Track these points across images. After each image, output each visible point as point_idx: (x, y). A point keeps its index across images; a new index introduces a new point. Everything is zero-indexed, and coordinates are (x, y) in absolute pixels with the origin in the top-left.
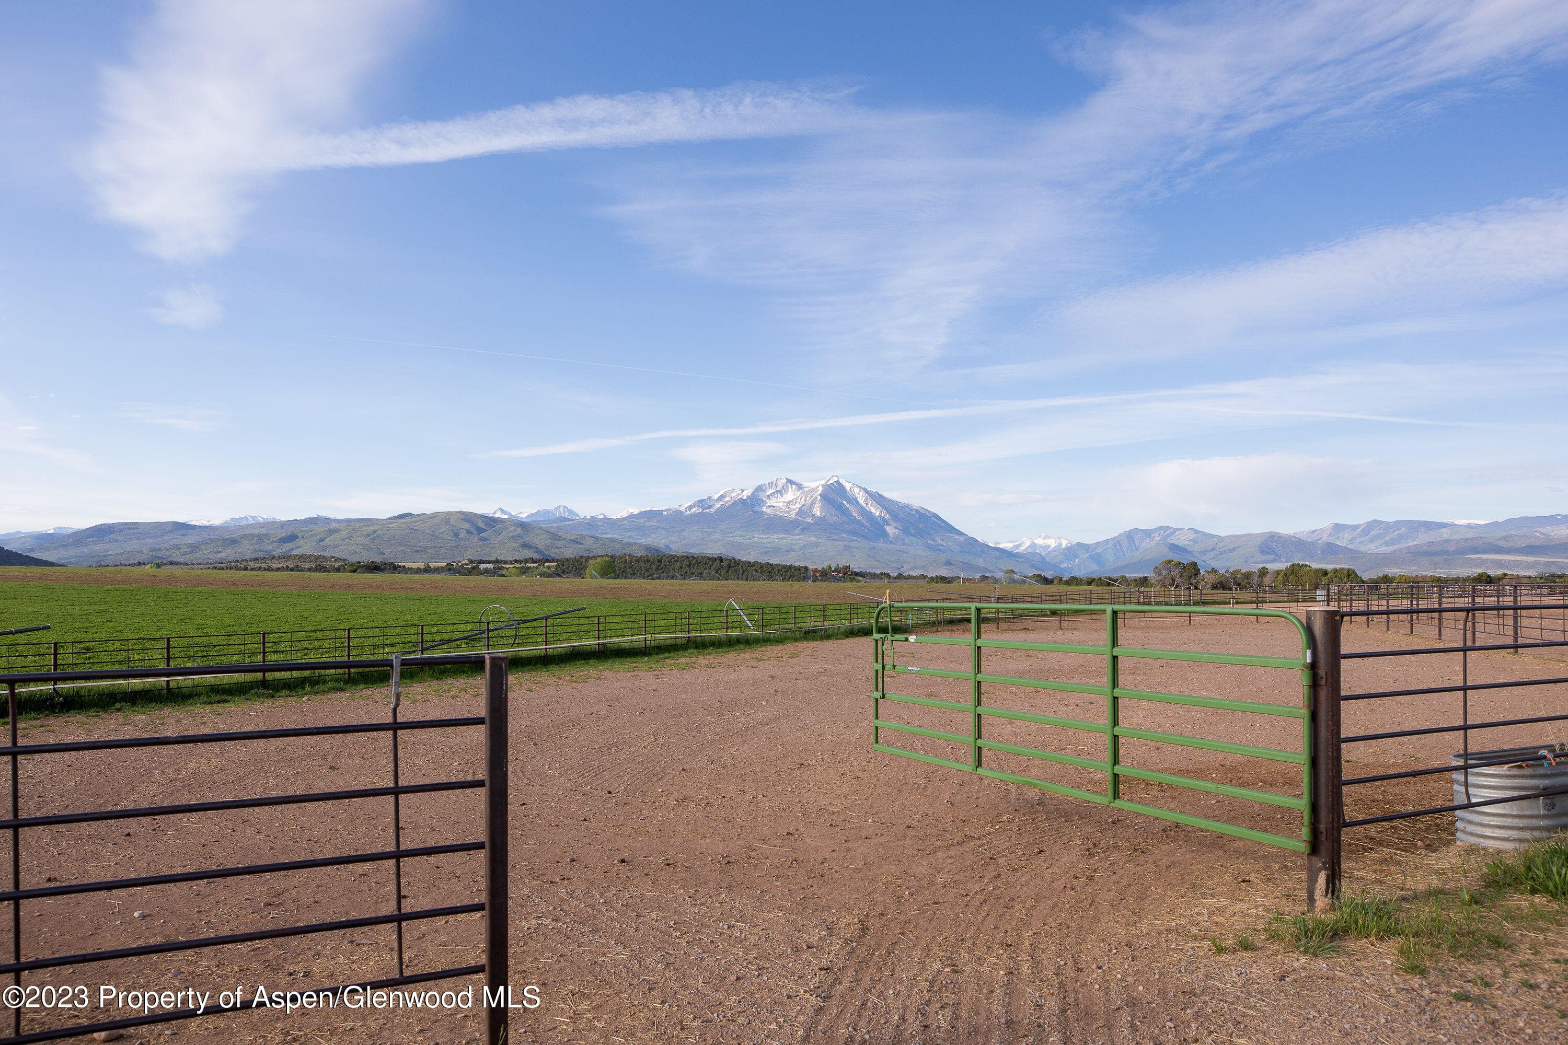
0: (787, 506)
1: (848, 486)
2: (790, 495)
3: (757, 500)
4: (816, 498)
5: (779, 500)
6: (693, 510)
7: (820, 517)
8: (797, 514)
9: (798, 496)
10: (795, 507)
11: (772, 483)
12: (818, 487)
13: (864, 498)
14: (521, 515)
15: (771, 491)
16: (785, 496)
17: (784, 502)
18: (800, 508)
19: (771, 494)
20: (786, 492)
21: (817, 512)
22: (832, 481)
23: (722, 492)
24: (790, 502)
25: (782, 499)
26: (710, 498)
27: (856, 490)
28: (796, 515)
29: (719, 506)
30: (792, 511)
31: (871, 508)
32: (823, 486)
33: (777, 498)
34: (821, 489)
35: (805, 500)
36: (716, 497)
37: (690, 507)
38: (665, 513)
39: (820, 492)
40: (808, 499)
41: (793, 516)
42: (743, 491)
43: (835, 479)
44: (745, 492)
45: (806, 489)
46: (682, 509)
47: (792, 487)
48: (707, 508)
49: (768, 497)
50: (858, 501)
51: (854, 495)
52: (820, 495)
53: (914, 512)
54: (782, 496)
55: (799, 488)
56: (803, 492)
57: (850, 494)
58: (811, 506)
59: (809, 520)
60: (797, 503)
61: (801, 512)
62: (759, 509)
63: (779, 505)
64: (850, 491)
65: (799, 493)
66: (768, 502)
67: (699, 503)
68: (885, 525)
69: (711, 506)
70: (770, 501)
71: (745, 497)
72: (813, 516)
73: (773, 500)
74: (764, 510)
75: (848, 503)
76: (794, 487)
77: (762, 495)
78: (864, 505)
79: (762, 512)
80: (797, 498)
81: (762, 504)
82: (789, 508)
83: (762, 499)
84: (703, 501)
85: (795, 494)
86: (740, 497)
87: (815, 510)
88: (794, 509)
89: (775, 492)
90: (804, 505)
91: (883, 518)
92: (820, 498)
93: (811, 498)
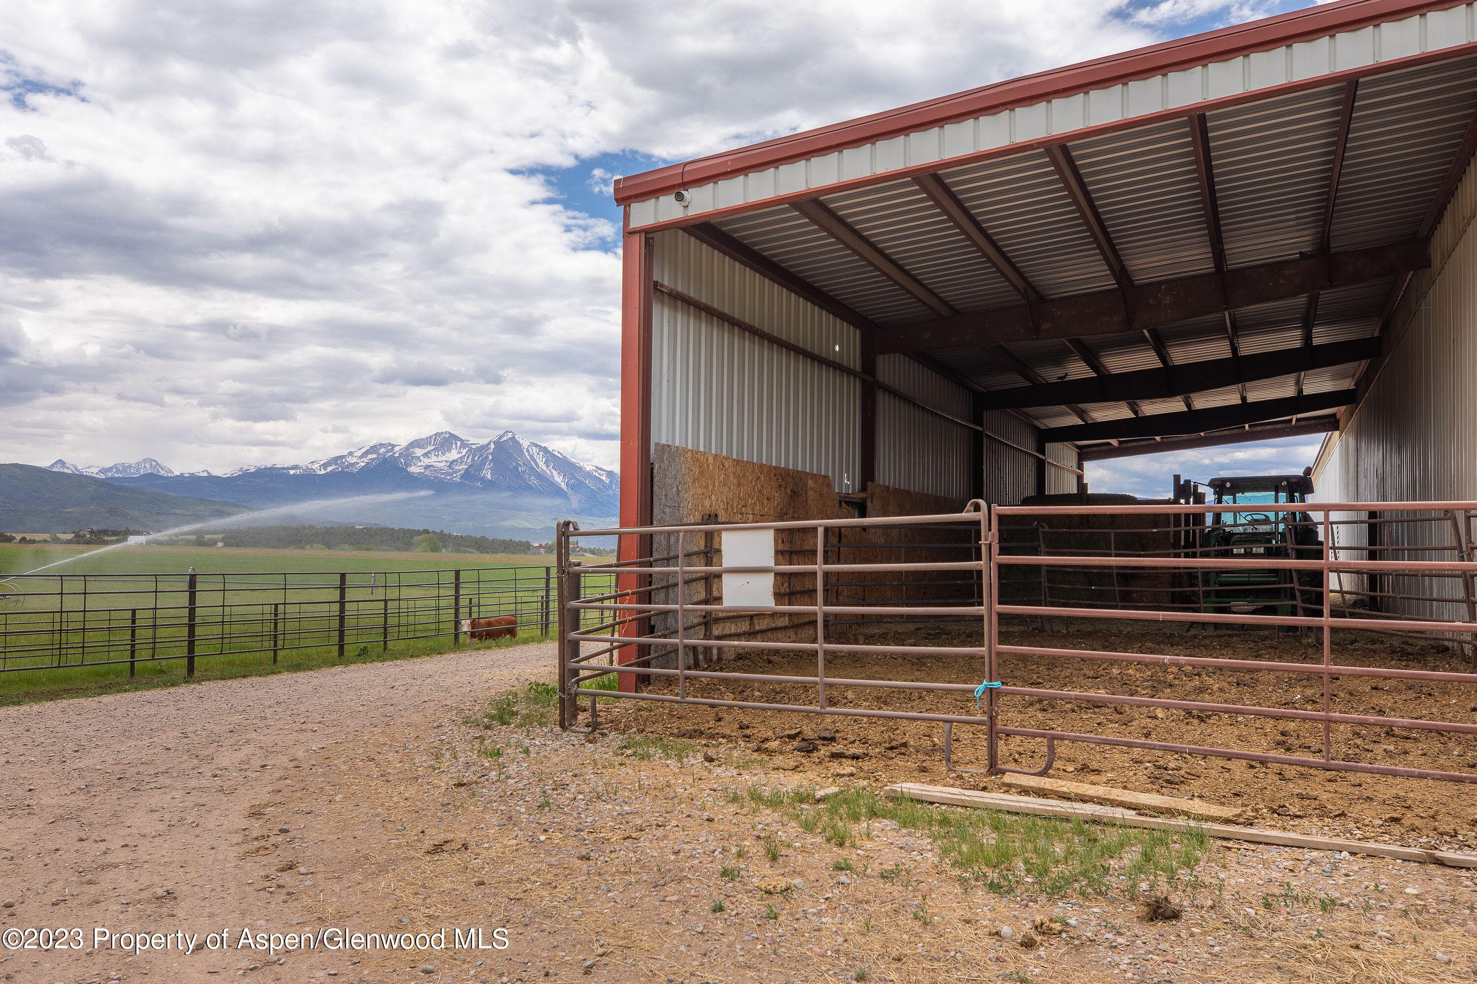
0: (450, 467)
1: (525, 443)
2: (454, 455)
3: (413, 458)
4: (487, 457)
5: (440, 459)
6: (329, 469)
8: (462, 477)
9: (464, 454)
10: (461, 467)
11: (431, 437)
12: (489, 444)
13: (544, 461)
14: (91, 470)
15: (430, 448)
16: (447, 454)
17: (447, 462)
18: (466, 469)
19: (429, 452)
20: (449, 450)
21: (487, 473)
22: (505, 438)
23: (368, 448)
24: (454, 461)
25: (444, 458)
26: (351, 454)
27: (535, 450)
28: (459, 479)
29: (364, 464)
30: (455, 472)
31: (553, 471)
32: (494, 443)
33: (438, 456)
34: (492, 446)
35: (473, 459)
36: (359, 453)
37: (325, 466)
38: (292, 472)
39: (492, 451)
40: (476, 458)
41: (457, 479)
42: (393, 446)
43: (510, 435)
44: (396, 449)
45: (474, 447)
46: (315, 466)
47: (456, 444)
48: (348, 467)
49: (426, 455)
50: (537, 464)
51: (532, 456)
52: (491, 454)
53: (604, 478)
54: (444, 454)
55: (464, 444)
56: (470, 450)
57: (526, 454)
58: (480, 467)
59: (479, 484)
60: (462, 462)
61: (467, 474)
62: (414, 469)
63: (440, 465)
64: (528, 451)
65: (464, 451)
66: (426, 461)
67: (335, 460)
68: (570, 492)
69: (353, 465)
70: (430, 460)
71: (397, 455)
72: (483, 479)
73: (433, 460)
74: (422, 471)
75: (524, 464)
76: (459, 443)
77: (419, 452)
78: (545, 468)
79: (419, 473)
80: (462, 458)
81: (419, 464)
82: (452, 469)
83: (418, 458)
84: (342, 457)
85: (459, 452)
86: (390, 453)
87: (485, 472)
88: (459, 471)
89: (435, 450)
90: (471, 466)
91: (567, 484)
92: (490, 457)
93: (479, 458)
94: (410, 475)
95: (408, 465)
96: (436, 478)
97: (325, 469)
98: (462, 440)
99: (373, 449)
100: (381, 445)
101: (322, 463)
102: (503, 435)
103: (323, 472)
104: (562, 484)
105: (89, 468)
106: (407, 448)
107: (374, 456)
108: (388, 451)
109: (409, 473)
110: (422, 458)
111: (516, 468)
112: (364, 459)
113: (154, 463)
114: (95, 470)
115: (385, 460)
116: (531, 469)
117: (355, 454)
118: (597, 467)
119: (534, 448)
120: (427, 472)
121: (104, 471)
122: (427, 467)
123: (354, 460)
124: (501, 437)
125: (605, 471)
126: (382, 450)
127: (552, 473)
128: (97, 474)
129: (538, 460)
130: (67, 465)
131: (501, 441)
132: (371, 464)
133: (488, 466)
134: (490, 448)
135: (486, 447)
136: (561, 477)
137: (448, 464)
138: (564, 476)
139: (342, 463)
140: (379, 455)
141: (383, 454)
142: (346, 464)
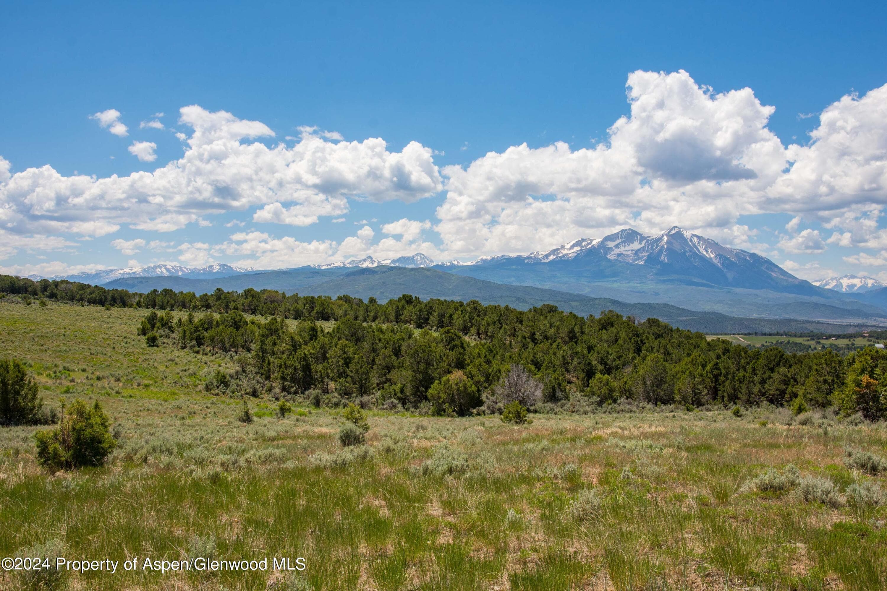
0: (635, 254)
1: (688, 235)
2: (636, 246)
3: (608, 249)
4: (663, 247)
5: (627, 248)
6: (551, 258)
7: (668, 264)
8: (646, 261)
9: (643, 245)
10: (643, 254)
11: (618, 233)
12: (663, 236)
13: (703, 247)
14: (387, 261)
15: (618, 241)
16: (631, 245)
17: (632, 250)
18: (648, 256)
19: (619, 244)
21: (664, 258)
22: (673, 232)
23: (574, 242)
24: (638, 250)
25: (630, 248)
26: (563, 247)
27: (696, 240)
29: (574, 254)
30: (640, 258)
31: (711, 256)
32: (667, 235)
33: (625, 246)
34: (665, 238)
35: (652, 249)
36: (568, 246)
37: (547, 256)
38: (526, 261)
39: (665, 241)
40: (654, 248)
41: (643, 263)
42: (592, 241)
43: (676, 229)
44: (594, 243)
45: (650, 238)
46: (540, 256)
47: (637, 238)
48: (564, 256)
49: (617, 246)
50: (699, 250)
51: (694, 245)
52: (665, 244)
53: (748, 258)
54: (629, 245)
55: (642, 238)
56: (647, 242)
57: (690, 243)
58: (659, 254)
59: (659, 266)
60: (644, 251)
61: (649, 260)
62: (610, 257)
63: (628, 253)
64: (691, 241)
65: (644, 242)
66: (617, 251)
67: (554, 252)
68: (725, 270)
69: (567, 255)
70: (619, 250)
71: (596, 247)
72: (662, 263)
73: (621, 249)
74: (616, 258)
75: (690, 251)
76: (639, 237)
77: (611, 244)
78: (704, 253)
79: (615, 259)
80: (644, 247)
81: (612, 253)
82: (638, 256)
83: (611, 248)
84: (557, 250)
85: (640, 243)
86: (590, 246)
87: (663, 257)
88: (643, 257)
89: (622, 242)
90: (651, 253)
91: (723, 264)
92: (666, 246)
93: (656, 247)
94: (609, 260)
95: (606, 254)
96: (628, 263)
97: (547, 258)
98: (641, 235)
99: (578, 244)
100: (583, 240)
101: (545, 254)
102: (672, 229)
103: (547, 261)
104: (719, 264)
105: (385, 260)
106: (603, 242)
107: (579, 248)
108: (588, 244)
110: (614, 248)
111: (684, 254)
112: (572, 251)
113: (422, 256)
114: (389, 261)
115: (590, 251)
116: (695, 254)
117: (566, 247)
118: (742, 250)
119: (695, 238)
120: (620, 259)
121: (393, 261)
122: (619, 255)
123: (565, 252)
124: (669, 232)
125: (748, 253)
126: (584, 244)
129: (699, 247)
130: (374, 259)
131: (671, 233)
132: (578, 254)
133: (664, 253)
134: (663, 240)
135: (660, 239)
136: (718, 260)
137: (634, 252)
138: (720, 258)
139: (558, 254)
140: (582, 247)
141: (585, 246)
142: (561, 255)
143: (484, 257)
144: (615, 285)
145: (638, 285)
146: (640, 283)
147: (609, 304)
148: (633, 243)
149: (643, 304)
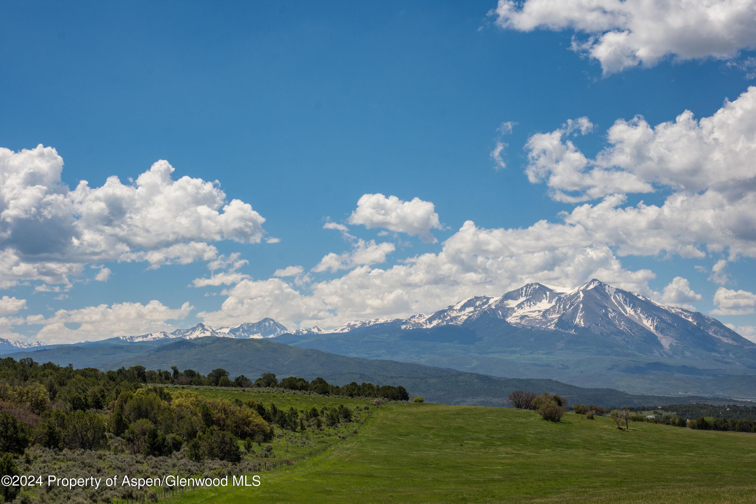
0: (543, 316)
1: (611, 290)
2: (544, 305)
3: (509, 309)
4: (578, 306)
5: (533, 308)
6: (435, 323)
7: (584, 328)
8: (557, 325)
9: (554, 303)
10: (554, 316)
11: (522, 289)
12: (578, 292)
13: (631, 305)
14: (223, 331)
15: (522, 299)
16: (539, 304)
17: (539, 311)
18: (560, 318)
19: (522, 303)
21: (579, 321)
22: (591, 287)
23: (465, 301)
24: (547, 311)
25: (537, 308)
26: (451, 308)
27: (621, 296)
28: (554, 327)
29: (465, 317)
30: (549, 321)
31: (641, 315)
32: (584, 291)
33: (530, 306)
34: (582, 295)
35: (564, 309)
36: (458, 307)
37: (430, 320)
38: (403, 327)
39: (581, 299)
40: (567, 307)
41: (552, 327)
42: (488, 299)
43: (596, 284)
44: (491, 301)
45: (563, 296)
46: (422, 321)
47: (546, 294)
48: (451, 320)
49: (520, 306)
50: (625, 310)
51: (619, 303)
52: (582, 302)
53: (690, 320)
54: (535, 304)
55: (553, 294)
56: (559, 300)
57: (614, 301)
58: (573, 315)
59: (573, 332)
60: (554, 311)
61: (561, 323)
62: (511, 320)
63: (534, 315)
64: (615, 297)
65: (554, 300)
66: (520, 312)
67: (440, 314)
68: (659, 335)
69: (456, 318)
70: (523, 311)
71: (493, 307)
72: (576, 327)
73: (526, 310)
74: (518, 321)
75: (613, 310)
76: (548, 293)
77: (512, 304)
78: (632, 313)
79: (516, 323)
80: (554, 307)
81: (514, 314)
82: (546, 318)
83: (513, 308)
84: (443, 311)
85: (550, 302)
86: (486, 306)
87: (577, 320)
88: (553, 319)
89: (527, 300)
90: (563, 314)
91: (656, 328)
92: (581, 306)
93: (570, 307)
94: (509, 324)
95: (505, 316)
96: (533, 327)
97: (431, 323)
98: (551, 291)
99: (470, 303)
100: (477, 298)
101: (427, 317)
102: (590, 283)
103: (430, 326)
104: (652, 328)
105: (221, 328)
106: (502, 301)
107: (472, 309)
108: (484, 304)
109: (507, 322)
110: (516, 308)
111: (606, 315)
112: (463, 313)
113: (272, 322)
114: (227, 331)
115: (485, 313)
116: (621, 314)
117: (455, 308)
118: (682, 309)
119: (620, 294)
120: (523, 322)
121: (233, 331)
122: (522, 317)
123: (454, 314)
124: (587, 287)
125: (691, 312)
126: (478, 303)
127: (640, 317)
128: (228, 334)
129: (625, 306)
130: (206, 327)
131: (589, 289)
132: (470, 317)
133: (579, 314)
134: (579, 297)
135: (576, 295)
136: (650, 321)
137: (541, 313)
138: (653, 320)
139: (445, 317)
140: (476, 307)
141: (480, 306)
142: (449, 318)
143: (352, 323)
144: (514, 357)
145: (544, 356)
146: (547, 354)
147: (477, 381)
148: (540, 301)
149: (519, 380)
